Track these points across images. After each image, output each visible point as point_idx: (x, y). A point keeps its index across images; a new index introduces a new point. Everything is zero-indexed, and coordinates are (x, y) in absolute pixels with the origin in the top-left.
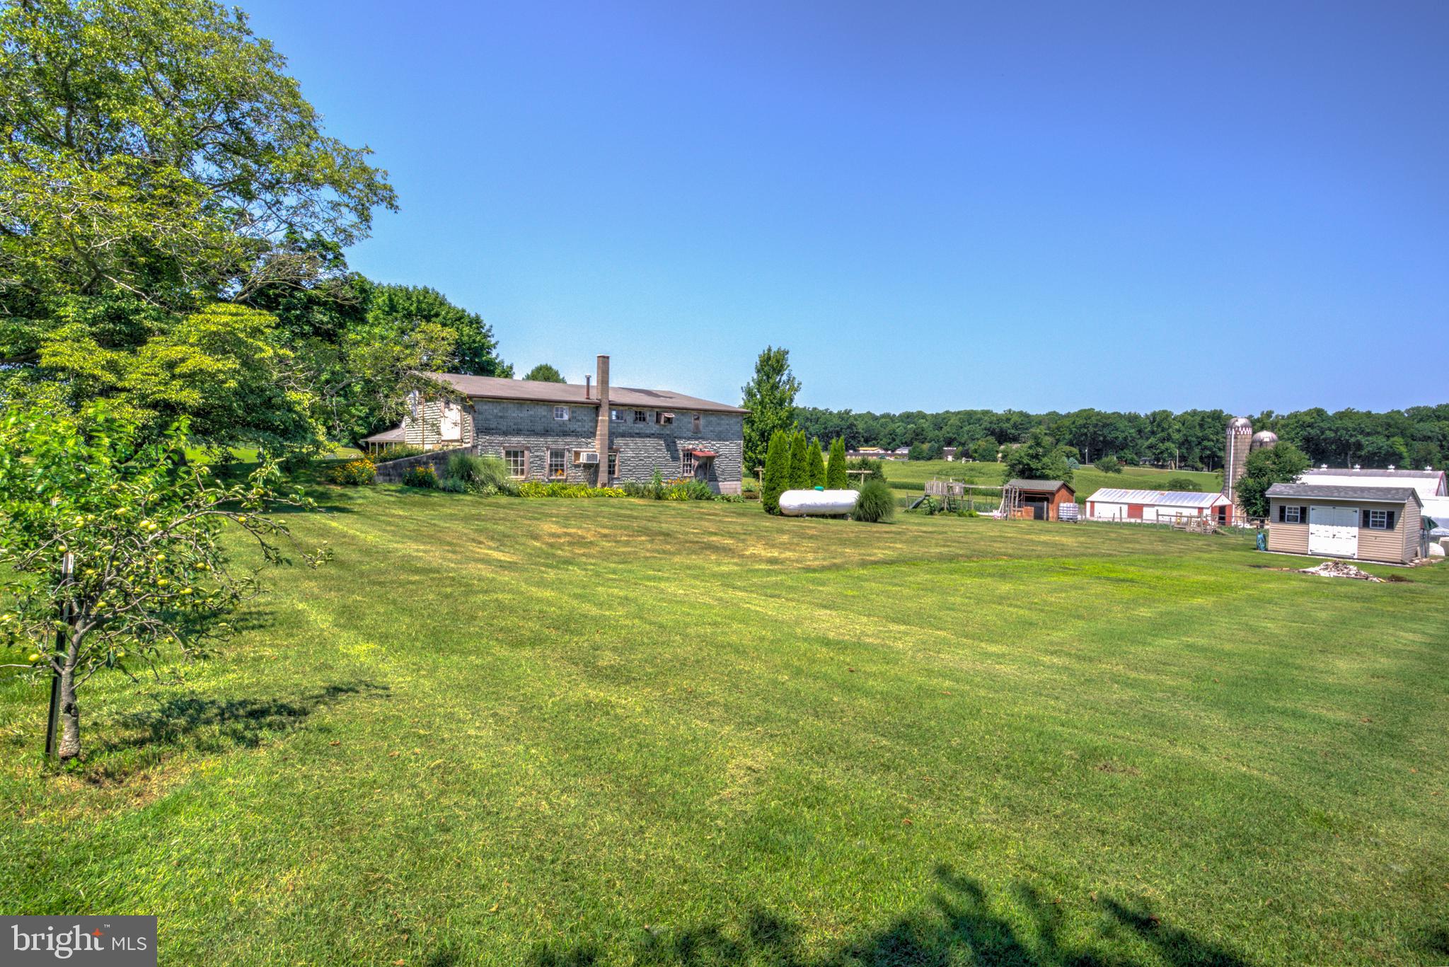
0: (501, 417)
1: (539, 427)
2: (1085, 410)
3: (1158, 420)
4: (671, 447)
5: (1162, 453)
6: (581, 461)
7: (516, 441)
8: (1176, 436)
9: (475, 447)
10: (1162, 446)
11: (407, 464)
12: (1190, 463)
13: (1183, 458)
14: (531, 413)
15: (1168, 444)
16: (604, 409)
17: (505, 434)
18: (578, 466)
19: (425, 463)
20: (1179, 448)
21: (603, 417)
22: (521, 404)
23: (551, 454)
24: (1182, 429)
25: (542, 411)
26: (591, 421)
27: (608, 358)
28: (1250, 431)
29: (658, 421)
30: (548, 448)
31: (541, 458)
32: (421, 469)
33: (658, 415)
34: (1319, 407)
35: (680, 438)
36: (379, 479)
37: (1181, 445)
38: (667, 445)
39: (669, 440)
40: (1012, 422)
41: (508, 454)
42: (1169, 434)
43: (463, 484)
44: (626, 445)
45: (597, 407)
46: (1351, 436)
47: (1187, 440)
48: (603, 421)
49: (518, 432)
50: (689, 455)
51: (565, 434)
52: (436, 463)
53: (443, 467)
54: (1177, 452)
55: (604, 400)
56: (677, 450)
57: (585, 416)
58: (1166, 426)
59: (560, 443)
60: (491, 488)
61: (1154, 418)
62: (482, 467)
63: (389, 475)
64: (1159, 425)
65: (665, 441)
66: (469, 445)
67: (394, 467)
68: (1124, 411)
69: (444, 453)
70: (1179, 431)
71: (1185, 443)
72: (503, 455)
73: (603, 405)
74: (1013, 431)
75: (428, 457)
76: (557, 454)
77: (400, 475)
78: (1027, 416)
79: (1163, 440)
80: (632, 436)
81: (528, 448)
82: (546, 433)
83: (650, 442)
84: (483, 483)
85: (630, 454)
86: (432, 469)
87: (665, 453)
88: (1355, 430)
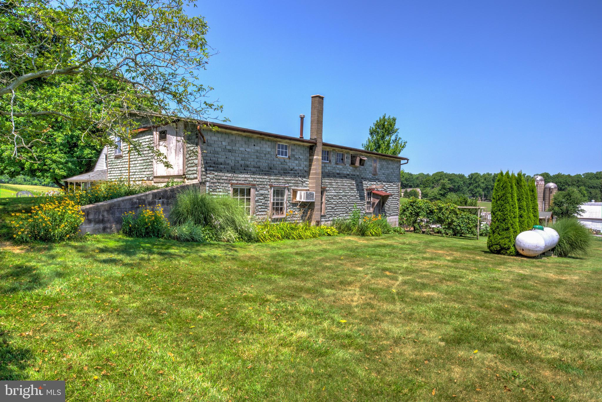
0: (230, 151)
1: (264, 164)
2: (439, 172)
3: (474, 177)
4: (360, 187)
5: (476, 193)
6: (298, 199)
7: (243, 178)
8: (482, 185)
9: (203, 183)
10: (476, 190)
11: (128, 206)
12: (488, 198)
13: (485, 196)
14: (257, 148)
15: (478, 189)
16: (319, 149)
17: (233, 170)
18: (295, 205)
19: (150, 204)
20: (483, 191)
21: (317, 157)
22: (249, 138)
23: (274, 191)
24: (485, 182)
25: (266, 147)
26: (306, 160)
27: (322, 98)
28: (543, 183)
29: (353, 163)
30: (271, 186)
31: (265, 197)
32: (148, 213)
33: (353, 158)
34: (547, 172)
35: (365, 179)
36: (88, 228)
37: (484, 190)
38: (357, 185)
39: (359, 181)
40: (405, 178)
41: (235, 191)
42: (479, 184)
43: (200, 231)
44: (331, 184)
45: (312, 147)
46: (563, 186)
47: (487, 188)
48: (317, 159)
49: (245, 169)
50: (371, 193)
51: (285, 172)
52: (163, 203)
53: (172, 208)
54: (483, 193)
55: (319, 140)
56: (363, 190)
57: (301, 154)
58: (477, 180)
59: (281, 181)
60: (230, 234)
61: (471, 177)
62: (220, 209)
63: (102, 221)
64: (474, 180)
65: (356, 181)
66: (195, 181)
67: (110, 209)
68: (457, 173)
69: (172, 190)
70: (483, 183)
71: (486, 189)
72: (231, 192)
73: (318, 144)
74: (405, 182)
75: (155, 195)
76: (279, 192)
77: (119, 221)
78: (411, 175)
79: (476, 187)
80: (335, 176)
81: (254, 186)
82: (269, 171)
83: (347, 182)
84: (222, 228)
85: (333, 193)
86: (160, 211)
87: (355, 192)
88: (564, 183)
